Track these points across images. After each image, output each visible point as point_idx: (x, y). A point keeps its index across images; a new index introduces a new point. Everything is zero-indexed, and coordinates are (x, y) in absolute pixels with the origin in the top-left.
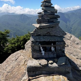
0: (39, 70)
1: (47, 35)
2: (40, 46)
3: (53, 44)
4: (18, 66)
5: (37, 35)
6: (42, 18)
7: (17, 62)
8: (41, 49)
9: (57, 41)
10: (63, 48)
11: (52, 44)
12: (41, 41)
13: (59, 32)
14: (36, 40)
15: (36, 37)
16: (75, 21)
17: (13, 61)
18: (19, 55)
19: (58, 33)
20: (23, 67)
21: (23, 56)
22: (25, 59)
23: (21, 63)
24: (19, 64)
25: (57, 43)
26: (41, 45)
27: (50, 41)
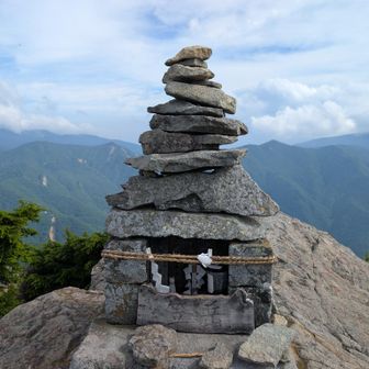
2: (151, 257)
5: (139, 203)
6: (168, 128)
7: (34, 343)
8: (153, 272)
9: (236, 242)
14: (134, 229)
15: (132, 216)
17: (17, 341)
18: (50, 312)
19: (237, 200)
21: (68, 314)
23: (51, 352)
24: (41, 354)
26: (153, 252)
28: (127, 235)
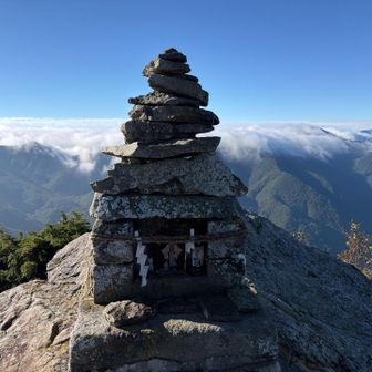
0: (133, 357)
1: (169, 190)
2: (139, 239)
3: (195, 233)
4: (17, 355)
5: (124, 189)
7: (11, 334)
9: (214, 219)
10: (238, 250)
11: (192, 232)
12: (142, 217)
13: (217, 179)
14: (121, 212)
15: (118, 200)
16: (263, 179)
18: (22, 303)
19: (213, 183)
20: (46, 355)
21: (42, 304)
22: (57, 320)
23: (35, 340)
24: (23, 343)
25: (211, 224)
26: (140, 235)
27: (183, 216)
28: (115, 218)
